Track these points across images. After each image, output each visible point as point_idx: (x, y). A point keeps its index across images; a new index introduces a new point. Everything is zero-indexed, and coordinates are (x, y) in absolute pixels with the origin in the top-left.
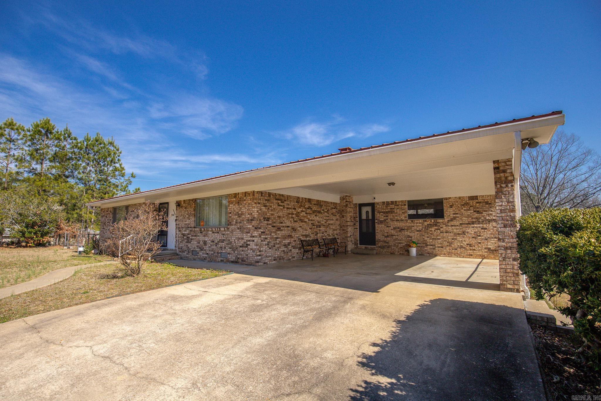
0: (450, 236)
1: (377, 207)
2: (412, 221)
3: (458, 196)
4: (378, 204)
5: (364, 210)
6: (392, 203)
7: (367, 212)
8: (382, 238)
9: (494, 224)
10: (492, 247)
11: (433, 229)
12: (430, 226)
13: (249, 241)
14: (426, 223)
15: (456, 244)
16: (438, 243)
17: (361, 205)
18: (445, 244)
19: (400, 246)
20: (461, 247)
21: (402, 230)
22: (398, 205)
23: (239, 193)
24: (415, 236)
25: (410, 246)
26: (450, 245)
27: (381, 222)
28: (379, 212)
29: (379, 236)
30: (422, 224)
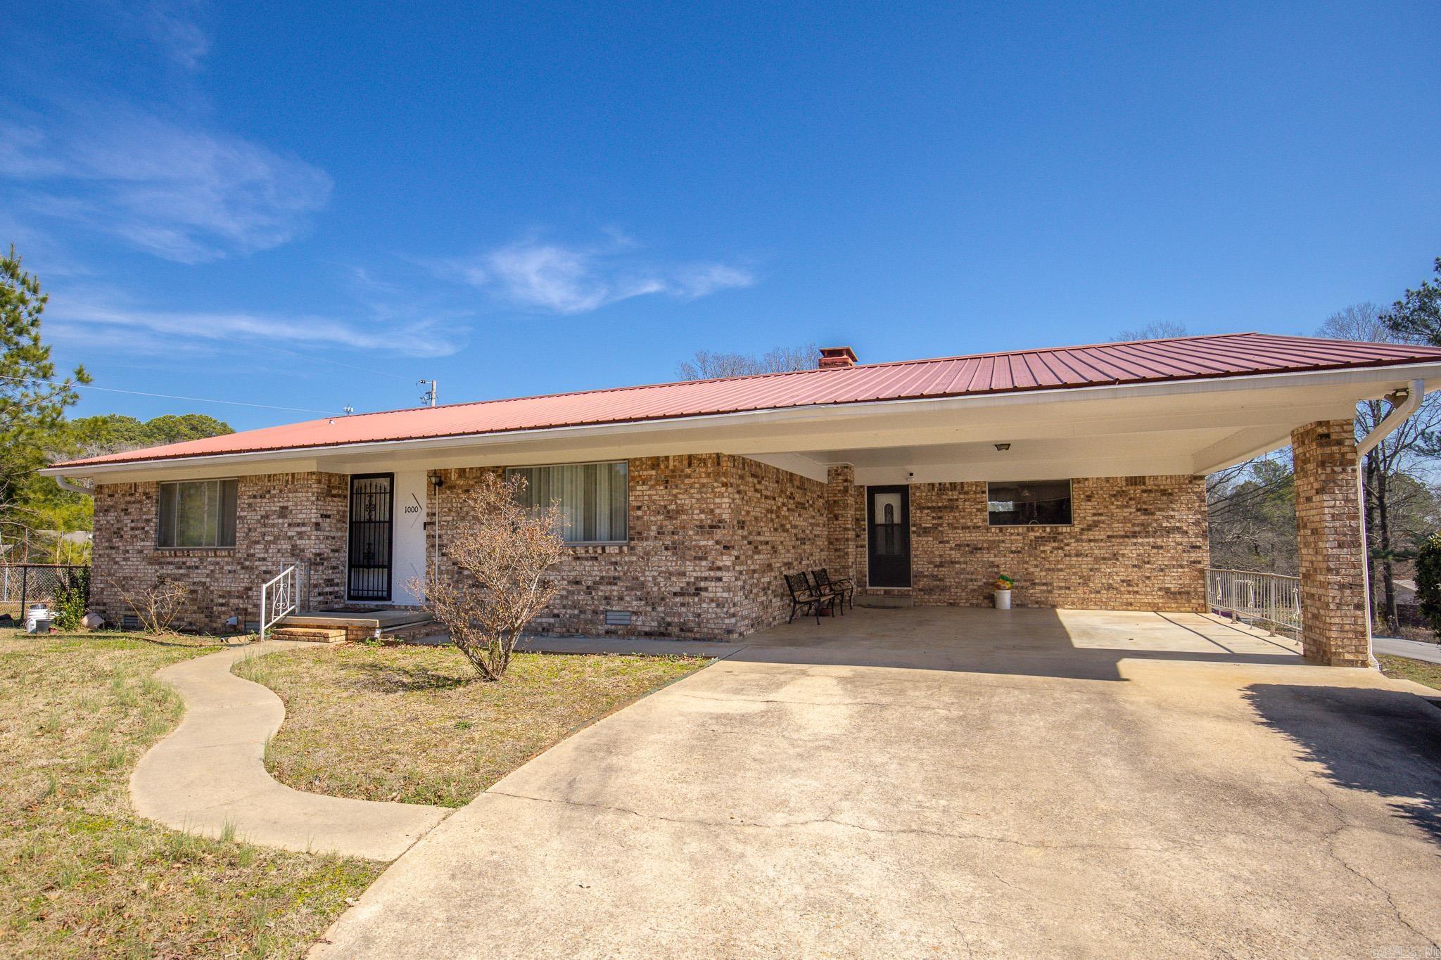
0: (1085, 564)
1: (914, 496)
2: (1001, 530)
3: (1103, 475)
4: (917, 488)
5: (882, 500)
6: (953, 486)
7: (889, 509)
8: (928, 569)
9: (1178, 538)
10: (1173, 587)
11: (1048, 548)
12: (1041, 540)
14: (1032, 535)
15: (1098, 581)
16: (1058, 579)
18: (1075, 580)
19: (971, 586)
20: (1110, 587)
21: (976, 549)
22: (967, 493)
23: (667, 458)
24: (1007, 564)
25: (999, 587)
26: (1085, 584)
27: (926, 531)
28: (922, 509)
29: (919, 564)
30: (1024, 535)
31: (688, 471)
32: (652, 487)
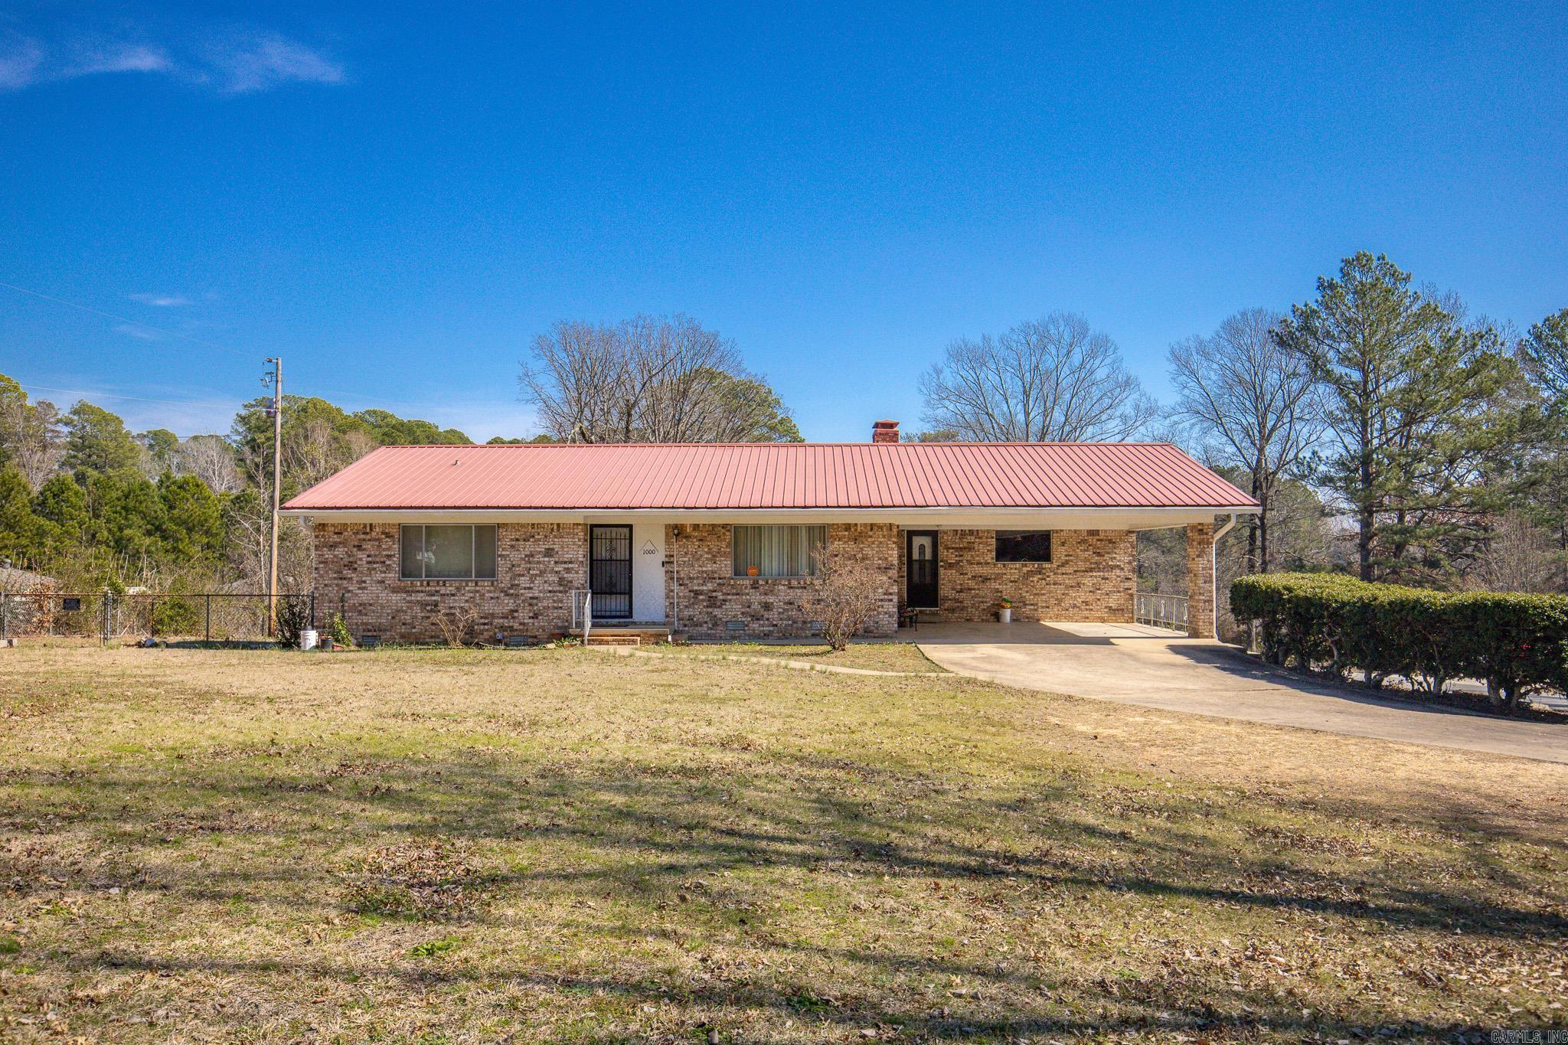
0: (1060, 590)
1: (944, 539)
2: (1004, 565)
3: (1073, 528)
4: (945, 533)
5: (917, 541)
6: (971, 532)
7: (922, 547)
8: (952, 594)
9: (1118, 572)
10: (1114, 606)
11: (1035, 579)
12: (1031, 573)
13: (882, 600)
14: (1025, 569)
15: (1067, 603)
16: (1041, 601)
17: (912, 534)
18: (1053, 601)
19: (982, 606)
20: (1075, 606)
21: (986, 579)
22: (980, 538)
23: (856, 525)
24: (1007, 590)
25: (1003, 607)
26: (1059, 604)
27: (951, 566)
28: (948, 549)
29: (945, 590)
30: (1020, 570)
31: (871, 533)
32: (845, 542)
